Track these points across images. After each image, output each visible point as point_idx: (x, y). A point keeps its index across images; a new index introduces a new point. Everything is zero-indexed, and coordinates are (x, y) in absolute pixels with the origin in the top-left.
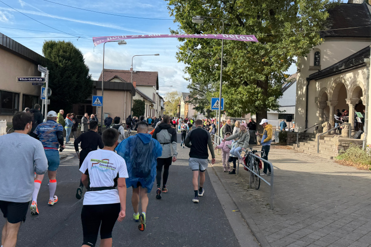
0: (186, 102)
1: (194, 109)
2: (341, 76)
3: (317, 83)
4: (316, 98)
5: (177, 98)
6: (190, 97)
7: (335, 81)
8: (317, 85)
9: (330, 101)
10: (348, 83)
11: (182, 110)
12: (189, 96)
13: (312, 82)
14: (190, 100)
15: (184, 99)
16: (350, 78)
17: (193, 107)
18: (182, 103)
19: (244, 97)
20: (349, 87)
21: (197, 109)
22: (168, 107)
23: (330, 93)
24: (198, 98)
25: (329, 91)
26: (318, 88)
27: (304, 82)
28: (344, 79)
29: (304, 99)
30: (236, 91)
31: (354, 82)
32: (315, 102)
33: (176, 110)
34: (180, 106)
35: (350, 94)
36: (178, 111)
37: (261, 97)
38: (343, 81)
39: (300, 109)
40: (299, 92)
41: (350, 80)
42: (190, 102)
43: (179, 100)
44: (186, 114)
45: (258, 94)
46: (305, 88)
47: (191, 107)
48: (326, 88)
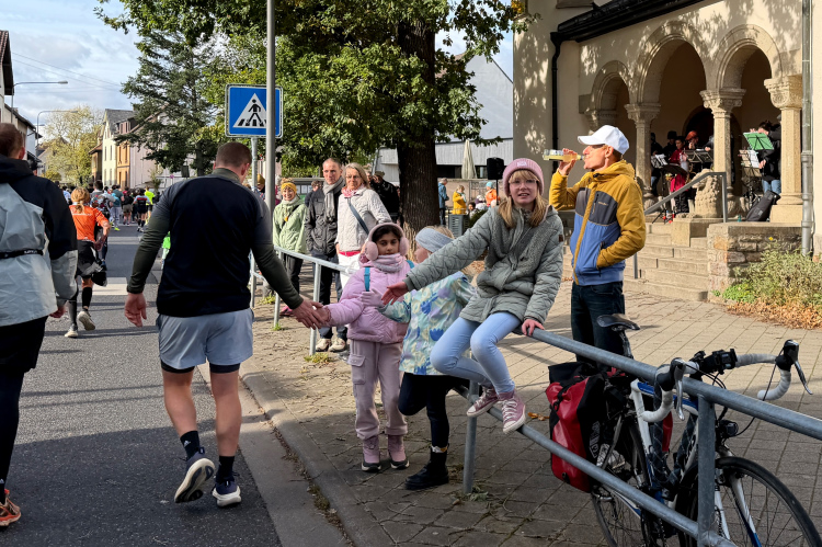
0: (120, 139)
1: (149, 157)
2: (681, 18)
3: (585, 50)
4: (583, 100)
5: (88, 127)
6: (133, 122)
7: (656, 36)
8: (587, 57)
9: (639, 104)
10: (706, 37)
11: (109, 165)
12: (130, 120)
13: (568, 47)
14: (137, 133)
15: (113, 130)
16: (716, 20)
17: (145, 151)
18: (108, 143)
19: (361, 87)
20: (712, 52)
21: (158, 157)
22: (56, 158)
23: (637, 76)
24: (165, 123)
25: (634, 73)
26: (587, 64)
27: (541, 46)
28: (691, 28)
29: (544, 101)
30: (325, 66)
31: (731, 33)
32: (582, 112)
33: (88, 165)
34: (100, 152)
35: (716, 76)
36: (94, 171)
37: (420, 86)
38: (687, 33)
39: (530, 137)
40: (528, 83)
41: (714, 26)
42: (134, 138)
43: (97, 135)
44: (123, 179)
45: (409, 77)
46: (545, 65)
47: (138, 153)
48: (617, 65)
